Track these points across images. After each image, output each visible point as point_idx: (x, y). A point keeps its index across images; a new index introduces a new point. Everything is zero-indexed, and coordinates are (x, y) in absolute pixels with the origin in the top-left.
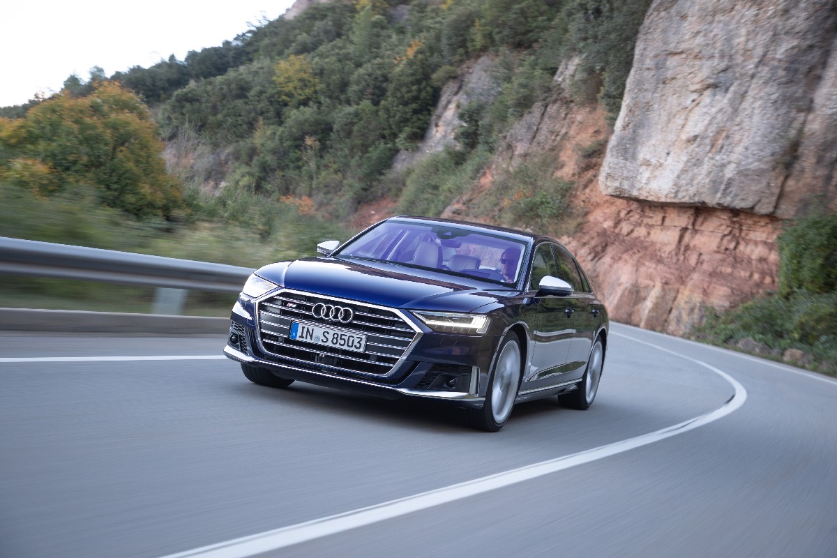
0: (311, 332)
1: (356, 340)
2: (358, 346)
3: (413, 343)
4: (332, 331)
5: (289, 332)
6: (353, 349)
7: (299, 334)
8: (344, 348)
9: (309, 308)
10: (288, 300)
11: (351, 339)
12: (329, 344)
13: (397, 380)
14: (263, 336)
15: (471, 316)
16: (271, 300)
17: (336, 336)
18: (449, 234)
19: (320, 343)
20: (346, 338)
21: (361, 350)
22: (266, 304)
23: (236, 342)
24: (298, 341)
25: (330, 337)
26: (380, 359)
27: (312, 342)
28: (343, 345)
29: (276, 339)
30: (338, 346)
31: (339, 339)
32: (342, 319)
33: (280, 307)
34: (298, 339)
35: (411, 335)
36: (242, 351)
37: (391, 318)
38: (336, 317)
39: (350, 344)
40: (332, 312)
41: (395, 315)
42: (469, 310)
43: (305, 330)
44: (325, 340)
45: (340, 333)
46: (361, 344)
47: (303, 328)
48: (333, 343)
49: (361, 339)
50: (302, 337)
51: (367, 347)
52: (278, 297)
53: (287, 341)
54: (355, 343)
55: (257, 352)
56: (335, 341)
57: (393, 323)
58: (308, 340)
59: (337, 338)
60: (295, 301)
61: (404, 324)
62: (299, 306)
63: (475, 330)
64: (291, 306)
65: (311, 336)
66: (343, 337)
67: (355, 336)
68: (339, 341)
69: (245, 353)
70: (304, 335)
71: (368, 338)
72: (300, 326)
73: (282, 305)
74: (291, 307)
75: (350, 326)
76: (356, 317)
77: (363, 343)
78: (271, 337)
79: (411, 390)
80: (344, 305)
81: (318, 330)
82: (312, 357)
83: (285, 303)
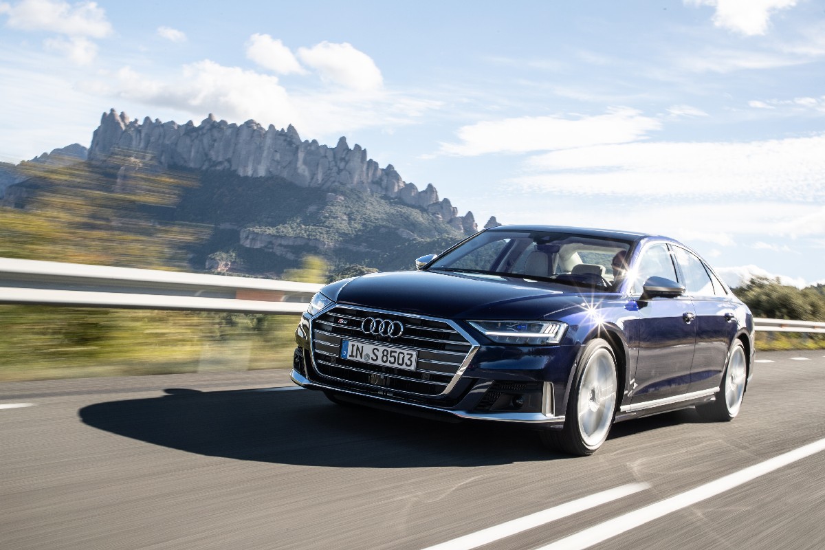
0: (361, 350)
1: (407, 358)
2: (409, 363)
3: (469, 357)
4: (381, 347)
5: (340, 351)
6: (404, 367)
7: (349, 353)
8: (396, 365)
9: (358, 324)
10: (339, 316)
11: (401, 356)
12: (379, 362)
13: (451, 401)
14: (317, 356)
15: (541, 323)
16: (324, 317)
17: (385, 353)
18: (547, 238)
19: (370, 361)
20: (396, 355)
21: (413, 368)
22: (320, 321)
23: (297, 365)
24: (348, 361)
25: (380, 354)
26: (433, 377)
27: (363, 360)
28: (394, 363)
29: (329, 359)
30: (388, 364)
31: (389, 356)
32: (392, 334)
33: (332, 324)
34: (348, 358)
35: (467, 348)
36: (302, 374)
37: (444, 331)
38: (385, 332)
39: (401, 362)
40: (382, 326)
41: (449, 327)
42: (539, 316)
43: (355, 348)
44: (375, 358)
45: (389, 350)
46: (411, 361)
47: (353, 346)
48: (383, 361)
49: (412, 355)
50: (352, 356)
51: (418, 364)
52: (331, 314)
53: (339, 361)
54: (406, 360)
55: (313, 376)
56: (385, 359)
57: (447, 336)
58: (358, 359)
59: (386, 356)
60: (347, 317)
61: (458, 337)
62: (350, 323)
63: (547, 338)
65: (361, 354)
66: (393, 354)
67: (406, 352)
68: (390, 359)
69: (305, 377)
70: (354, 354)
71: (420, 355)
72: (350, 343)
73: (334, 322)
74: (342, 324)
75: (400, 341)
76: (406, 331)
77: (414, 359)
78: (324, 357)
79: (469, 412)
80: (393, 318)
81: (368, 348)
82: (365, 378)
83: (336, 320)
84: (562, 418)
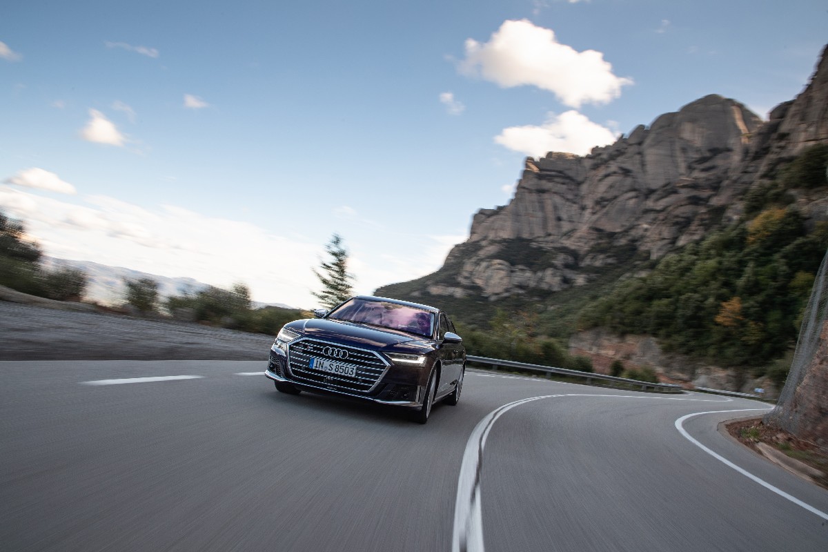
0: (322, 364)
1: (350, 370)
2: (351, 373)
3: (385, 372)
4: (335, 364)
5: (308, 364)
6: (348, 375)
7: (315, 365)
8: (343, 374)
9: (321, 350)
10: (308, 344)
11: (347, 369)
12: (333, 372)
13: (374, 394)
14: (291, 365)
15: (417, 356)
16: (297, 344)
19: (328, 370)
20: (344, 368)
21: (353, 376)
22: (295, 346)
23: (272, 368)
25: (334, 367)
26: (365, 381)
27: (323, 370)
29: (300, 368)
30: (338, 373)
32: (342, 357)
33: (303, 349)
34: (314, 368)
35: (384, 367)
36: (277, 374)
37: (371, 357)
38: (338, 355)
39: (346, 372)
40: (336, 352)
41: (374, 355)
42: (415, 352)
43: (319, 363)
44: (331, 369)
45: (340, 365)
47: (317, 361)
48: (335, 371)
49: (353, 369)
50: (316, 367)
51: (357, 374)
52: (301, 343)
53: (306, 369)
55: (287, 376)
56: (337, 370)
57: (372, 360)
58: (320, 369)
59: (338, 368)
60: (312, 345)
61: (380, 361)
62: (315, 348)
63: (419, 364)
64: (310, 348)
65: (322, 366)
66: (342, 368)
67: (350, 367)
68: (340, 370)
69: (280, 376)
70: (318, 366)
71: (357, 369)
72: (315, 361)
75: (346, 361)
76: (350, 356)
77: (354, 371)
78: (296, 366)
79: (382, 400)
80: (343, 348)
81: (327, 363)
82: (321, 379)
83: (305, 346)
84: (422, 405)
